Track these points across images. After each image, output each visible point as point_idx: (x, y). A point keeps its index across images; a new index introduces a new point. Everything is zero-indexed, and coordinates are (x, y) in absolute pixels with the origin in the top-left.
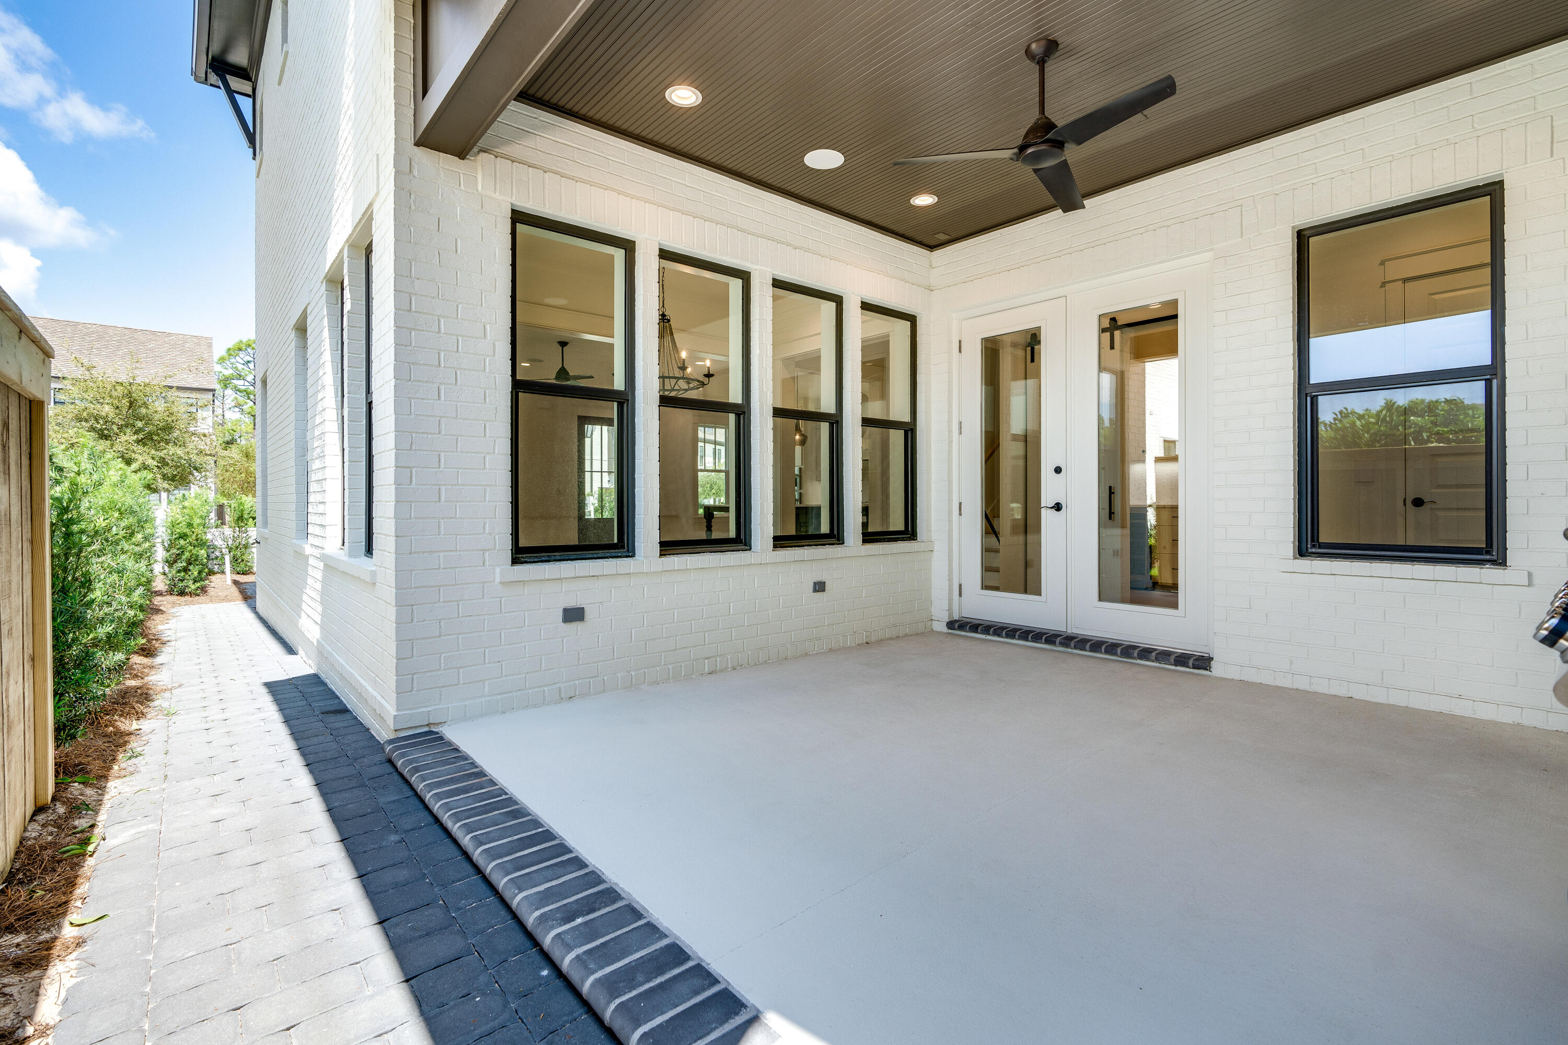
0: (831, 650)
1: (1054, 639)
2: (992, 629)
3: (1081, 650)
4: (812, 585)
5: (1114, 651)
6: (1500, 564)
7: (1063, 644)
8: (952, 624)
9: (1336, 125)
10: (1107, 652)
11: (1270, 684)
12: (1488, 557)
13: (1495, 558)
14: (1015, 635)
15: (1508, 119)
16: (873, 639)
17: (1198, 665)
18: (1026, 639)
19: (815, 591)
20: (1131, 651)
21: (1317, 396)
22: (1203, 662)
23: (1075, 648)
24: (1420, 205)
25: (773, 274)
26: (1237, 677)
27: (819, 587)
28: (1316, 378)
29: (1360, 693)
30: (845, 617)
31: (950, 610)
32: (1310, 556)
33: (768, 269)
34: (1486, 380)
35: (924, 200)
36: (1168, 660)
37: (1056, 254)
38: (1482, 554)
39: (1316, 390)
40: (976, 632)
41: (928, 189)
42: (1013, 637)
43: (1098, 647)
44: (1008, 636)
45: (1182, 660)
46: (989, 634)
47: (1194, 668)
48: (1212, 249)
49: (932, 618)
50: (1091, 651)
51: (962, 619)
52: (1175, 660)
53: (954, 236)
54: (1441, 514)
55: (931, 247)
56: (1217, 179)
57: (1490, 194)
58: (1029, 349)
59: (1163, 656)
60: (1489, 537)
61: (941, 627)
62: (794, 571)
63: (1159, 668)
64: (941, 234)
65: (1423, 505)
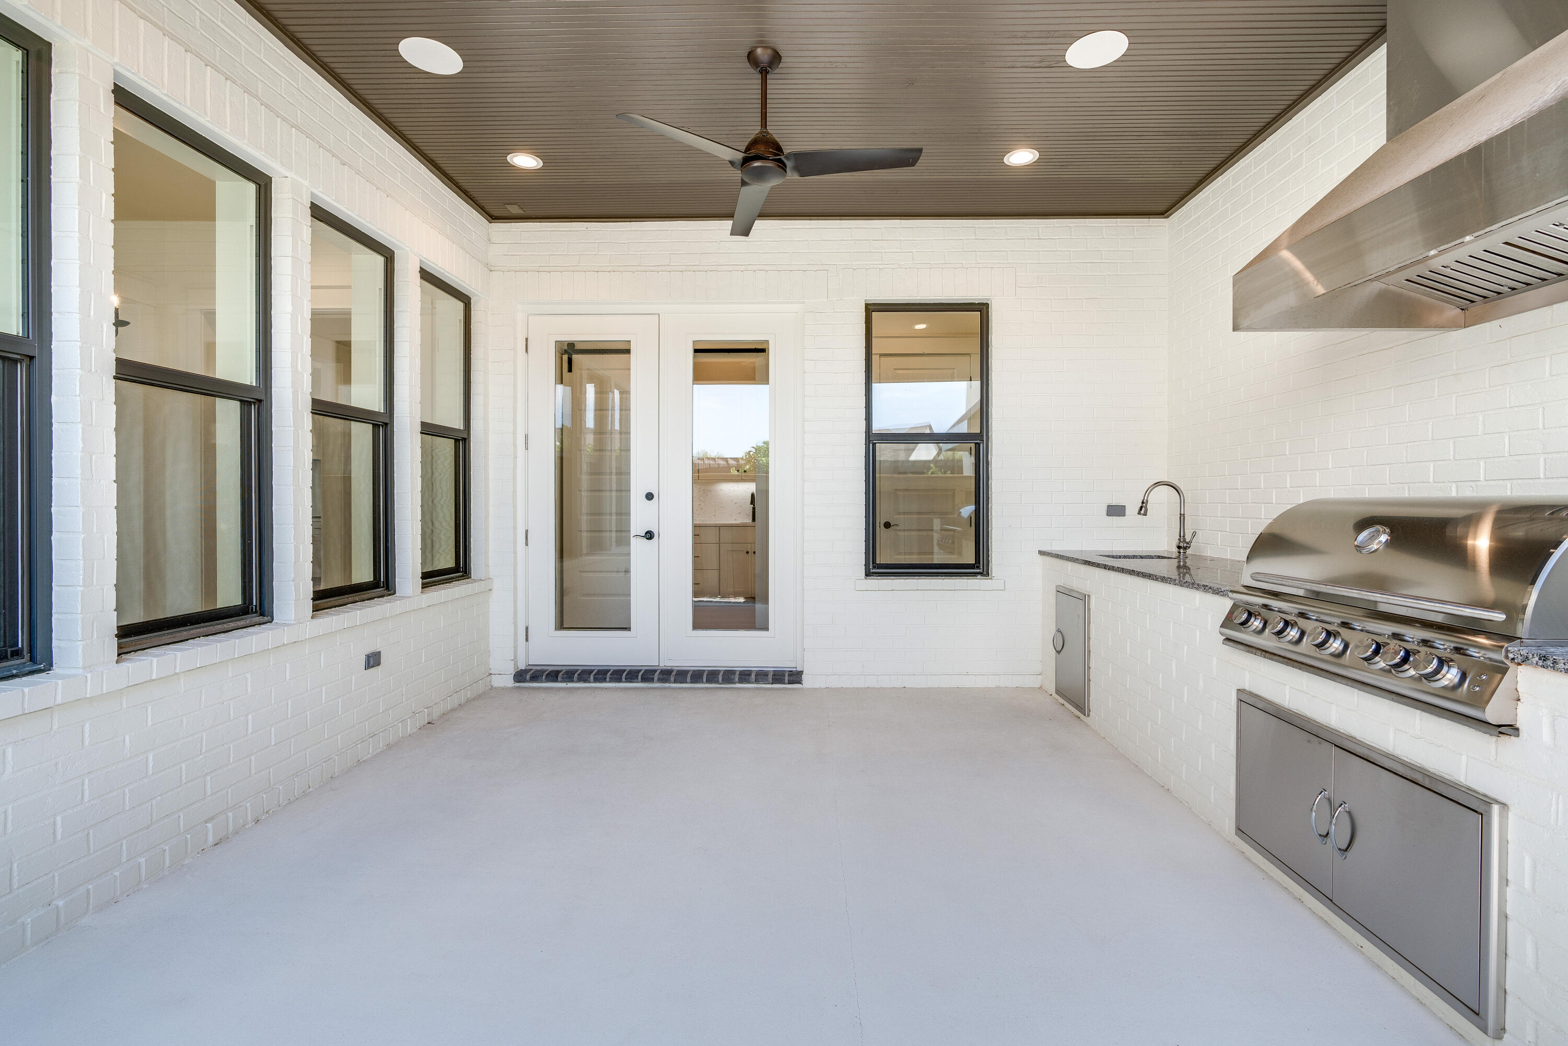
0: (390, 747)
1: (651, 676)
2: (576, 675)
3: (681, 683)
4: (363, 658)
5: (715, 679)
6: (985, 575)
7: (661, 680)
8: (521, 676)
9: (895, 226)
10: (708, 681)
11: (849, 687)
12: (978, 571)
13: (981, 571)
14: (605, 678)
15: (994, 262)
16: (435, 716)
17: (793, 680)
18: (619, 680)
19: (368, 666)
20: (732, 677)
21: (875, 443)
22: (795, 677)
23: (675, 682)
24: (942, 307)
25: (312, 194)
26: (823, 686)
27: (373, 660)
28: (877, 427)
29: (910, 683)
30: (403, 695)
31: (515, 660)
32: (873, 576)
33: (306, 183)
34: (976, 443)
35: (525, 161)
36: (767, 680)
37: (654, 268)
38: (974, 569)
39: (876, 439)
40: (556, 680)
41: (538, 151)
42: (604, 680)
43: (699, 678)
44: (596, 680)
45: (778, 677)
46: (572, 681)
47: (789, 683)
48: (803, 303)
49: (491, 672)
50: (691, 683)
51: (530, 667)
52: (772, 679)
53: (529, 212)
54: (902, 533)
55: (493, 218)
56: (807, 241)
57: (980, 311)
58: (565, 357)
59: (761, 676)
60: (977, 556)
61: (509, 682)
62: (341, 644)
63: (757, 688)
64: (516, 206)
65: (890, 527)
